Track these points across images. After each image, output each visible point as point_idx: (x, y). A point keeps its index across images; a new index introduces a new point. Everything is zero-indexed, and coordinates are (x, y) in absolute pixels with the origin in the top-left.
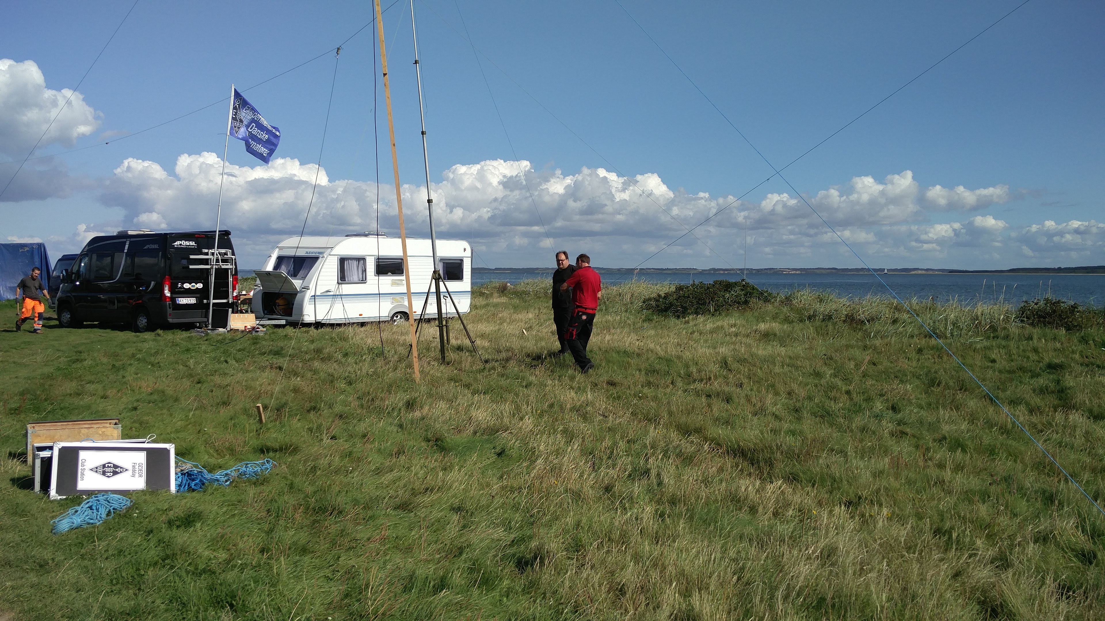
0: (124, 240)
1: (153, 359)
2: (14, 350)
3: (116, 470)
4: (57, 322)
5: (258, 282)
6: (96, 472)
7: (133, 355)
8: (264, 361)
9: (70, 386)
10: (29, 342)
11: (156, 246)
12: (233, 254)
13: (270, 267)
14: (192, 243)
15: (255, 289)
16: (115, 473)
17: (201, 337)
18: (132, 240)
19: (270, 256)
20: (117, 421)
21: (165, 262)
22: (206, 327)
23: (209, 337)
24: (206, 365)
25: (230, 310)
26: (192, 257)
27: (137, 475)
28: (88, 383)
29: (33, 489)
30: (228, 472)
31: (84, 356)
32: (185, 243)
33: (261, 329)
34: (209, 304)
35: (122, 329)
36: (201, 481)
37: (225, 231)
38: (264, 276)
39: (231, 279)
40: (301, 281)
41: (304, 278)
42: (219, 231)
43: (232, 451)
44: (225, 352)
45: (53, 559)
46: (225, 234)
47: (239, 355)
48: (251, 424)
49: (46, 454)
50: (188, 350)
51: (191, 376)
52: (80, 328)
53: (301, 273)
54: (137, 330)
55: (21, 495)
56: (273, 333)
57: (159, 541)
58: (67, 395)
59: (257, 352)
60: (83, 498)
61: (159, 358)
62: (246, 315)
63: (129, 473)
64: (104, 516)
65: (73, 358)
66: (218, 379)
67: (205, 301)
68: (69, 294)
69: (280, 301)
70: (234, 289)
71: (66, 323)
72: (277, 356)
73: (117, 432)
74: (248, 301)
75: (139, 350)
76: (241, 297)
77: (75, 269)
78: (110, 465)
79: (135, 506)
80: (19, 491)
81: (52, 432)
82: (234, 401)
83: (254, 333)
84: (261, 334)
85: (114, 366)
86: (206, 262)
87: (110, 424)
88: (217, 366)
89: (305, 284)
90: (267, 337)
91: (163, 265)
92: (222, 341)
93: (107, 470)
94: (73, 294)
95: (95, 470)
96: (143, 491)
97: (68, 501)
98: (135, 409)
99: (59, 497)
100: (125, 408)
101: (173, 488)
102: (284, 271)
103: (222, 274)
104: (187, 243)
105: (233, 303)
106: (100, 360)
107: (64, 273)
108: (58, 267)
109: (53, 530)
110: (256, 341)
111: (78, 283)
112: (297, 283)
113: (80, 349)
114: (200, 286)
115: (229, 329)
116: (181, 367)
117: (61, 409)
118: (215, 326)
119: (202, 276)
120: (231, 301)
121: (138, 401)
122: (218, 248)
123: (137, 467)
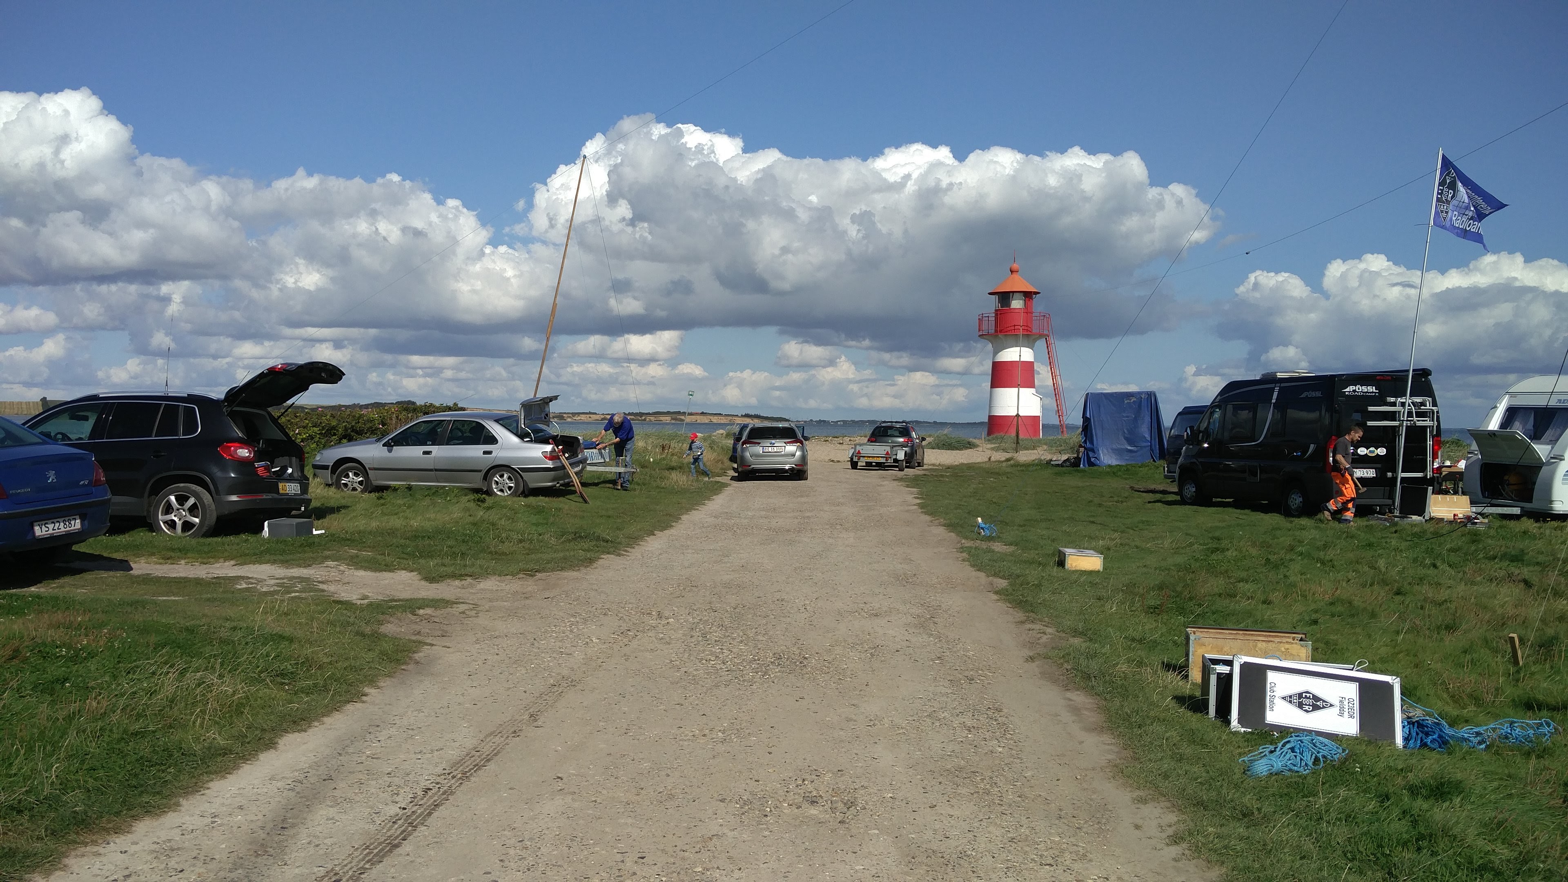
0: (1272, 386)
1: (1322, 553)
2: (1131, 532)
3: (1315, 703)
4: (1178, 498)
5: (1474, 446)
6: (1290, 702)
7: (1292, 549)
8: (1498, 569)
9: (1216, 584)
10: (1147, 521)
11: (1318, 394)
12: (1435, 404)
13: (1494, 425)
14: (1372, 389)
15: (1469, 458)
16: (1316, 708)
17: (1386, 528)
18: (1283, 385)
19: (1496, 407)
20: (1303, 636)
21: (1331, 416)
22: (1391, 512)
23: (1398, 528)
24: (1404, 568)
25: (1430, 488)
26: (1371, 409)
27: (1346, 714)
28: (1239, 582)
29: (1207, 713)
30: (1481, 729)
31: (1224, 543)
32: (1361, 389)
33: (1481, 520)
34: (1396, 478)
35: (1266, 510)
36: (1440, 736)
37: (1423, 370)
38: (1485, 438)
39: (1430, 443)
40: (1549, 447)
41: (1553, 442)
42: (1414, 370)
43: (1477, 700)
44: (1429, 551)
45: (1259, 810)
46: (1422, 375)
47: (1453, 558)
48: (1500, 663)
49: (1223, 669)
50: (1370, 545)
51: (1384, 582)
52: (1209, 506)
53: (1549, 434)
54: (1288, 513)
55: (1193, 719)
56: (1501, 527)
57: (1404, 812)
58: (1214, 595)
59: (1481, 556)
60: (1273, 735)
61: (1330, 554)
62: (1455, 497)
63: (1335, 710)
64: (1310, 763)
65: (1210, 545)
66: (1426, 590)
67: (1389, 474)
68: (1195, 460)
69: (1512, 479)
70: (1435, 457)
71: (1190, 499)
72: (1515, 564)
73: (1305, 650)
74: (1456, 477)
75: (1299, 541)
76: (1443, 469)
77: (1204, 426)
78: (1308, 695)
79: (1352, 757)
80: (1189, 713)
81: (1220, 642)
82: (1464, 626)
83: (1469, 525)
84: (1482, 528)
85: (1268, 560)
86: (1392, 416)
87: (1294, 639)
88: (1422, 571)
89: (1556, 452)
90: (1492, 532)
91: (1327, 421)
92: (1419, 535)
93: (1304, 701)
94: (1200, 460)
95: (1289, 699)
96: (1356, 738)
97: (1255, 737)
98: (1315, 622)
99: (1243, 730)
100: (1300, 621)
101: (1399, 741)
102: (1518, 430)
103: (1416, 435)
104: (1365, 389)
105: (1433, 478)
106: (1248, 551)
107: (1189, 431)
108: (1177, 423)
109: (1246, 770)
110: (1475, 537)
111: (1206, 445)
112: (1542, 450)
113: (1217, 534)
114: (1382, 451)
115: (1427, 517)
116: (1366, 568)
117: (1214, 613)
118: (1406, 511)
119: (1386, 437)
120: (1429, 475)
121: (1316, 611)
122: (1411, 396)
123: (1346, 703)
